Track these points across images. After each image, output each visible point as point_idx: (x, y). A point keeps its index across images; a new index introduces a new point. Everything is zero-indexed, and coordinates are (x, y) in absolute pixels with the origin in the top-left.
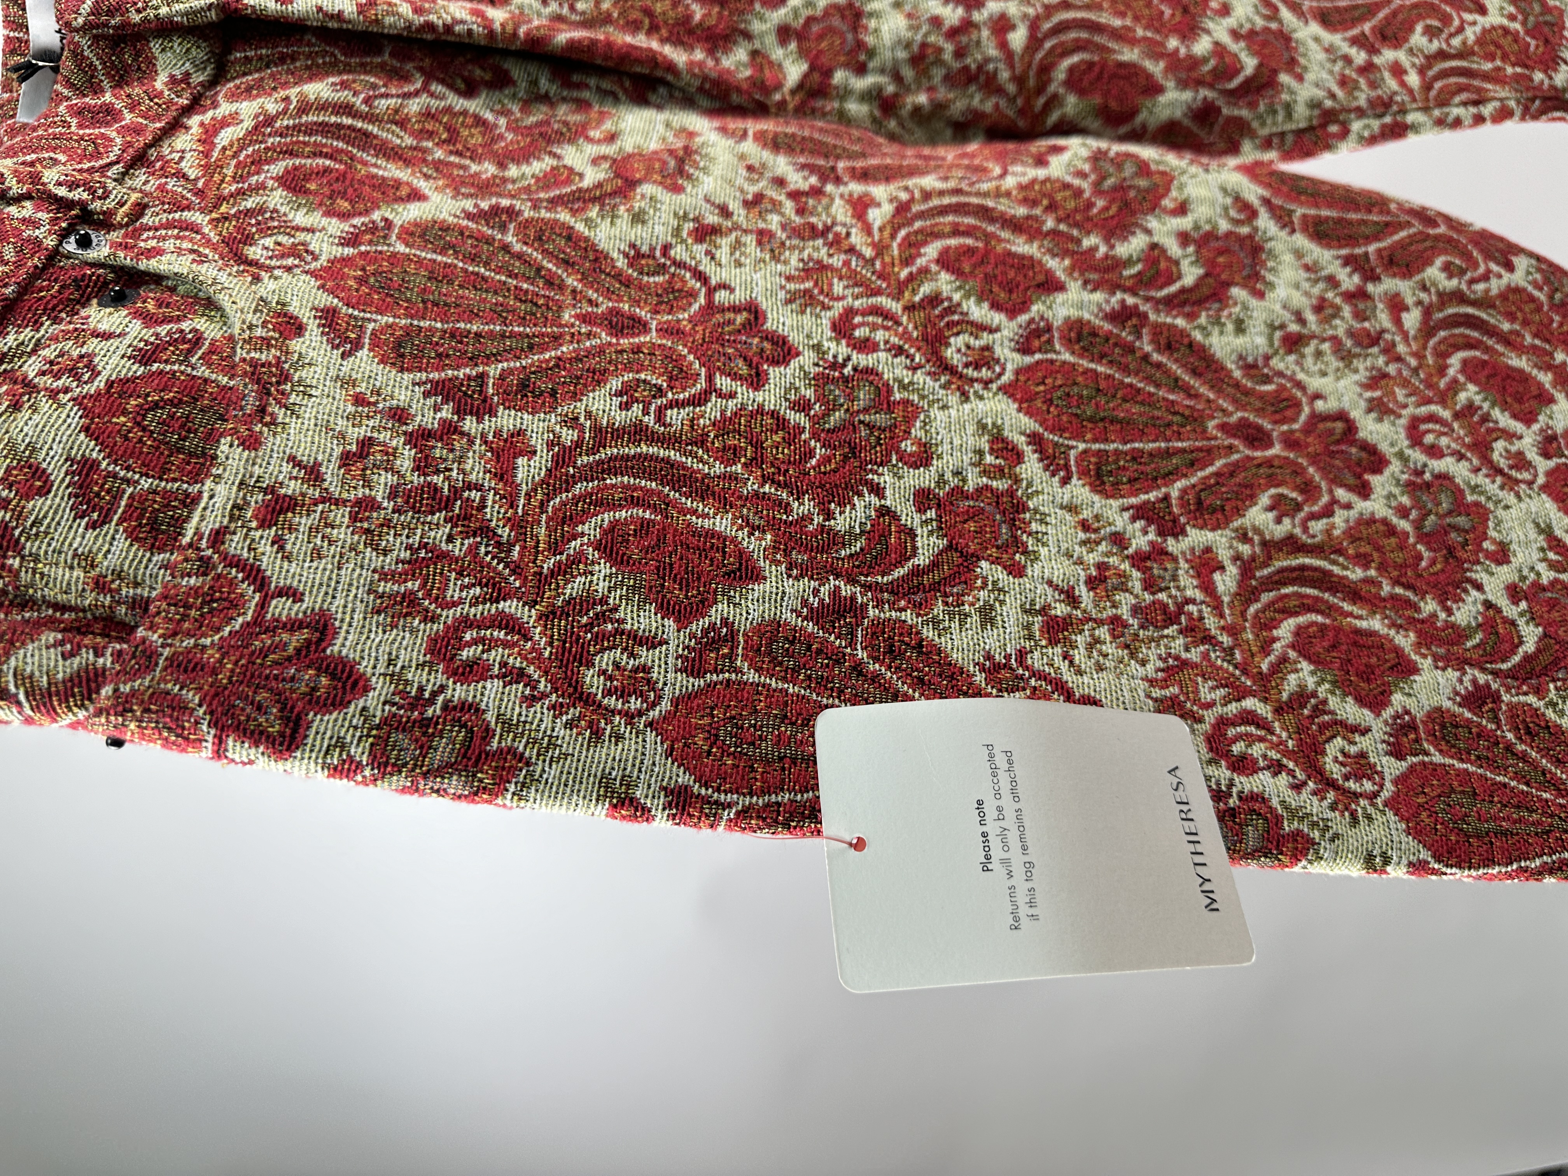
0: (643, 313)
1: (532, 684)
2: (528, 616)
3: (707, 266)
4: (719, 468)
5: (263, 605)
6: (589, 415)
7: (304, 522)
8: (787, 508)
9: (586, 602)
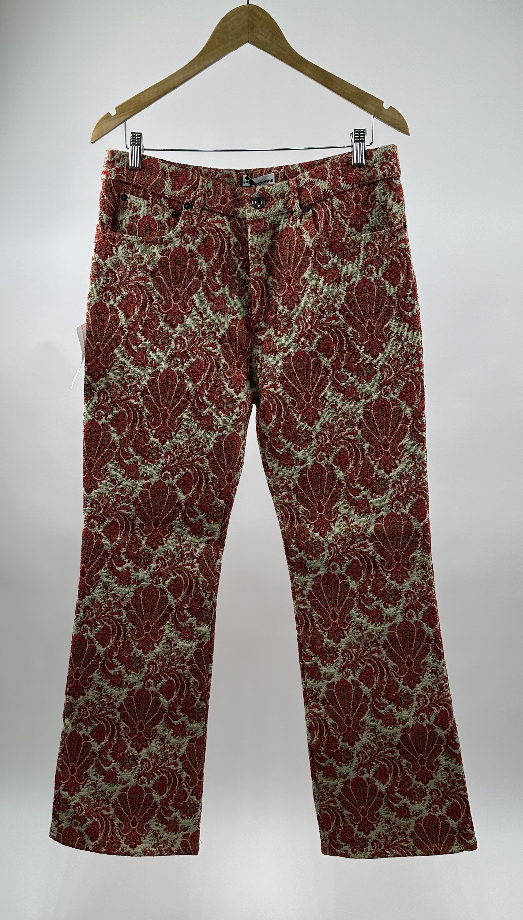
0: (179, 301)
1: (106, 283)
2: (117, 282)
3: (192, 314)
4: (146, 313)
5: (114, 246)
6: (154, 292)
7: (128, 251)
8: (140, 324)
9: (121, 291)
